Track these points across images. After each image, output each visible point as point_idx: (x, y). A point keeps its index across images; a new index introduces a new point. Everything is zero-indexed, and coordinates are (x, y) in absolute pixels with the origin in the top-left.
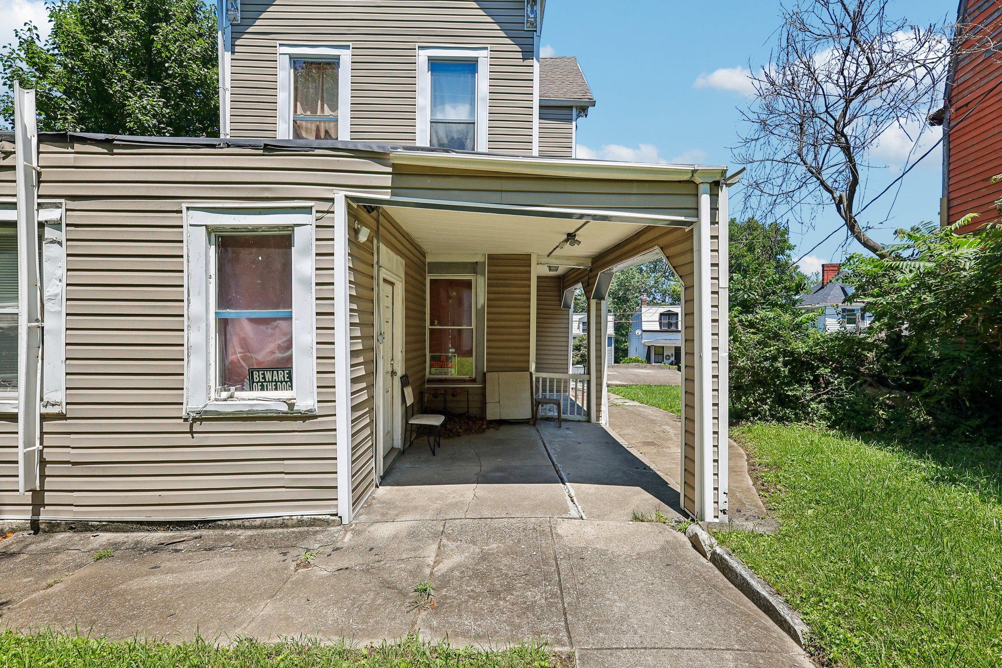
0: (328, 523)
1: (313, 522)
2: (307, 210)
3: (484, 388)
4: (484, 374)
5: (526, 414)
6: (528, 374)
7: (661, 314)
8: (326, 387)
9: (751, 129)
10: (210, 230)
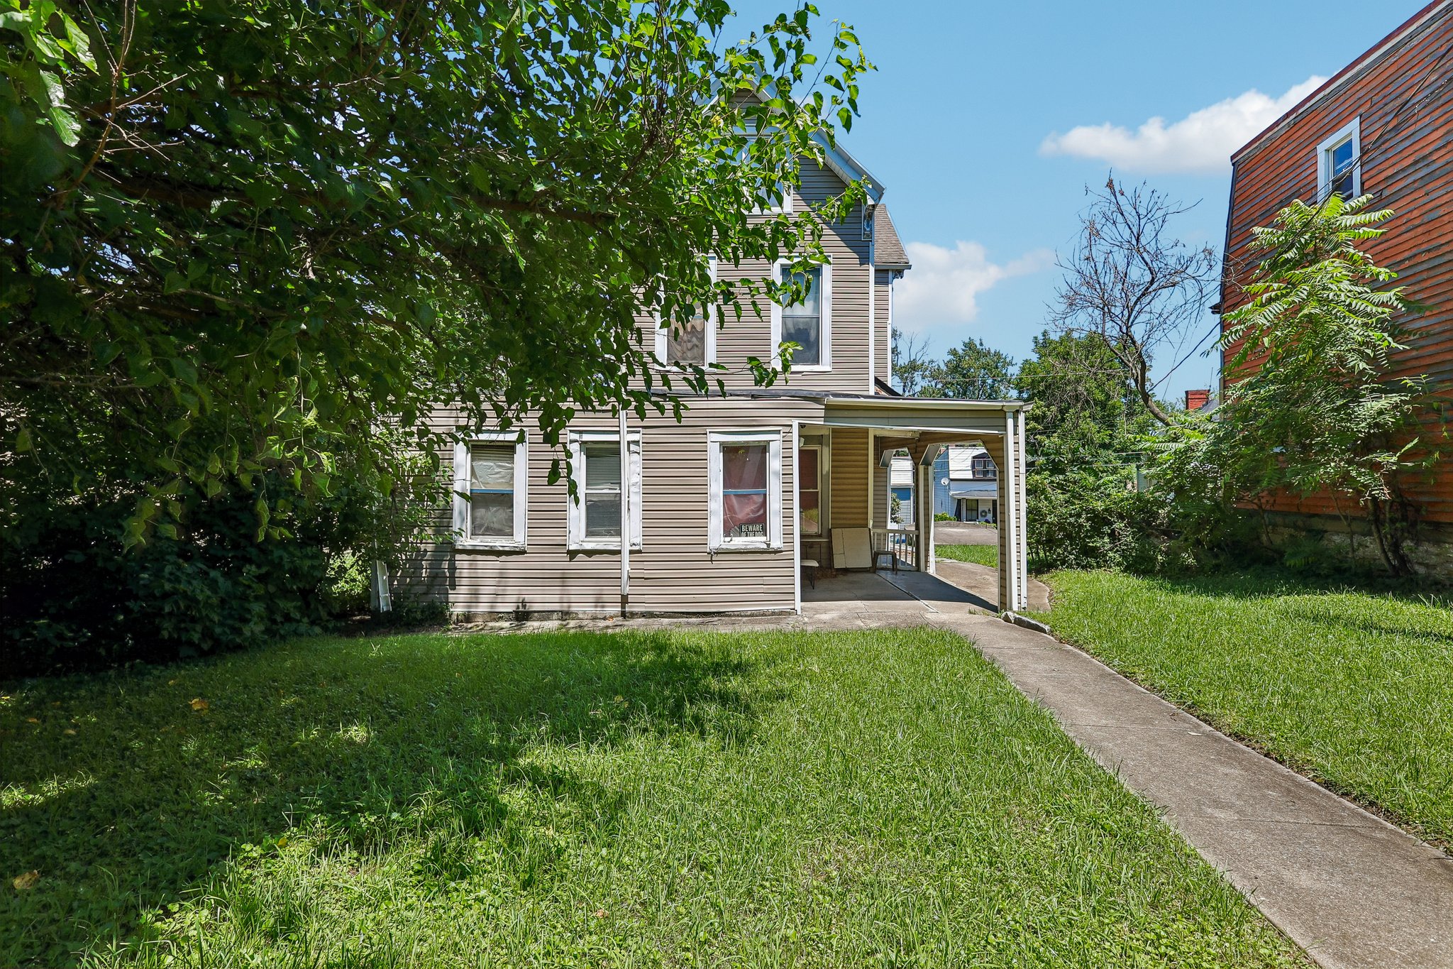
0: (790, 614)
1: (781, 613)
2: (778, 432)
3: (830, 542)
4: (830, 531)
5: (868, 564)
6: (866, 529)
7: (974, 457)
8: (788, 534)
9: (1062, 307)
10: (722, 444)
